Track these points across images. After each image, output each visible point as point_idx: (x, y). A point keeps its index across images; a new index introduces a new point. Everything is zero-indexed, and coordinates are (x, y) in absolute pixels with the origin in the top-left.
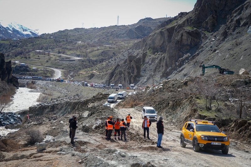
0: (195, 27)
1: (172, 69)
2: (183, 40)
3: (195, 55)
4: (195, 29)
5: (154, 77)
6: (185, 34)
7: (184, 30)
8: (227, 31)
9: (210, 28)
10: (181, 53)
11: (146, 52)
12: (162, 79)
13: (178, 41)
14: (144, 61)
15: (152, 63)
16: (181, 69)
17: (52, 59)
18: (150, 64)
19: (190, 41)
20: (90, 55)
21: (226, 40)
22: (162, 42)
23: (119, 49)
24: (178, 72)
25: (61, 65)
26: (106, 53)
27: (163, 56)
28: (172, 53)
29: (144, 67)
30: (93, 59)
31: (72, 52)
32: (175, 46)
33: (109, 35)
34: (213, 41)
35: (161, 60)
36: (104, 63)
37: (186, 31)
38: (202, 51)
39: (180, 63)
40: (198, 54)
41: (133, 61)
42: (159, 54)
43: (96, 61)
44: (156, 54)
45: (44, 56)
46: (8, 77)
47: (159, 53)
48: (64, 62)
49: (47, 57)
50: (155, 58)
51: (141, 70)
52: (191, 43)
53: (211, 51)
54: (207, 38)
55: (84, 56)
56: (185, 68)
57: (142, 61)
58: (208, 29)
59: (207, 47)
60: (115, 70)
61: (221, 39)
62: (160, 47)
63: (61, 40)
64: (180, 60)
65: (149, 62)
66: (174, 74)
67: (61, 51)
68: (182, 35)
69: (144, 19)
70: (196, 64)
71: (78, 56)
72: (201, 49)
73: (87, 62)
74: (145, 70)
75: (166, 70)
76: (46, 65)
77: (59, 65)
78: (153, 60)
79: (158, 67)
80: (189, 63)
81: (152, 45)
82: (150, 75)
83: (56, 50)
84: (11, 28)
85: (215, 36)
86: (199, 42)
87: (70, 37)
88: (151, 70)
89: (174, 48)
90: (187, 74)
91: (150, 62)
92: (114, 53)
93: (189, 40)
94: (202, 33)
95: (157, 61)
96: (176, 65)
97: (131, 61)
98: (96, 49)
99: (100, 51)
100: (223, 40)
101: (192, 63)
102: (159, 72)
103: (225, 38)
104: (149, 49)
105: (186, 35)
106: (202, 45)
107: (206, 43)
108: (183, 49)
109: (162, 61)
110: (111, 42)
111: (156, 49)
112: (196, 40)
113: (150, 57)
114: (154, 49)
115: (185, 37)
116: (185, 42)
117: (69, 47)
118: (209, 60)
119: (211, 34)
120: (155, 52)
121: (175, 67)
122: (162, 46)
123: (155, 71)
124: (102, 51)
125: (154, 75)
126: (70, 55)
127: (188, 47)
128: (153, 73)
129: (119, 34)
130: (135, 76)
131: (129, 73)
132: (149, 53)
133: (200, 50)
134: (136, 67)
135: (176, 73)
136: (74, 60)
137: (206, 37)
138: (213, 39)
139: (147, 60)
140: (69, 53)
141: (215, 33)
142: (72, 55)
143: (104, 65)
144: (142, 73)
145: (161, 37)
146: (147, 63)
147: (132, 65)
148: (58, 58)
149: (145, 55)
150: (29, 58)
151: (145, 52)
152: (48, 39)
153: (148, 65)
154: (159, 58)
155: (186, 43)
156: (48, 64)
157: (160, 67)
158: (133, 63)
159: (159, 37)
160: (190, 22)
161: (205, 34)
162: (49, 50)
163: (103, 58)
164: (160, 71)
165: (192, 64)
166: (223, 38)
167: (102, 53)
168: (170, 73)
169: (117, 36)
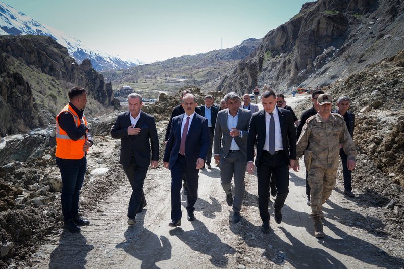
0: (336, 10)
1: (306, 72)
2: (320, 30)
3: (344, 48)
4: (338, 12)
5: (276, 86)
6: (323, 20)
7: (322, 14)
8: (396, 6)
9: (362, 8)
10: (318, 48)
11: (263, 56)
12: (290, 88)
13: (313, 32)
14: (261, 67)
15: (273, 69)
16: (322, 69)
17: (159, 82)
18: (270, 71)
19: (331, 30)
20: (195, 76)
21: (397, 19)
22: (284, 41)
23: (224, 68)
24: (318, 74)
25: (167, 88)
26: (211, 73)
27: (287, 57)
28: (305, 49)
29: (261, 75)
30: (198, 80)
31: (177, 74)
32: (309, 39)
33: (213, 57)
34: (371, 24)
35: (285, 63)
36: (210, 83)
37: (325, 16)
38: (355, 41)
39: (320, 62)
40: (349, 46)
41: (246, 68)
42: (281, 57)
43: (201, 82)
44: (277, 57)
45: (151, 79)
46: (109, 100)
47: (281, 55)
48: (169, 84)
49: (154, 81)
50: (277, 62)
51: (258, 79)
52: (333, 34)
53: (373, 38)
54: (359, 22)
55: (189, 77)
56: (329, 67)
57: (258, 67)
58: (359, 9)
59: (362, 34)
60: (222, 83)
61: (387, 19)
62: (281, 48)
63: (168, 65)
64: (318, 58)
65: (267, 68)
66: (312, 78)
67: (167, 74)
68: (319, 23)
69: (248, 40)
70: (349, 59)
71: (184, 77)
72: (353, 39)
73: (193, 83)
74: (263, 79)
75: (296, 74)
76: (152, 88)
77: (165, 88)
78: (274, 65)
79: (282, 73)
80: (336, 60)
81: (270, 46)
82: (271, 85)
83: (163, 74)
84: (129, 62)
85: (374, 18)
86: (346, 30)
87: (176, 62)
88: (271, 78)
89: (307, 42)
90: (336, 75)
91: (269, 68)
92: (219, 73)
93: (329, 29)
94: (350, 17)
95: (279, 66)
96: (312, 65)
97: (242, 69)
98: (201, 70)
99: (205, 72)
100: (392, 20)
101: (342, 58)
102: (283, 79)
103: (394, 16)
104: (266, 52)
105: (325, 21)
106: (353, 33)
107: (360, 29)
108: (321, 43)
109: (287, 65)
110: (215, 63)
111: (276, 51)
112: (340, 27)
113: (269, 62)
114: (272, 51)
115: (323, 26)
116: (323, 32)
117: (175, 70)
118: (373, 50)
119: (365, 16)
120: (276, 55)
121: (311, 68)
122: (284, 47)
123: (278, 78)
124: (207, 71)
125: (277, 84)
126: (175, 77)
127: (329, 40)
128: (275, 82)
129: (224, 56)
130: (250, 87)
131: (241, 84)
132: (267, 56)
133: (350, 41)
134: (251, 75)
135: (315, 77)
136: (180, 82)
137: (357, 21)
138: (371, 23)
139: (265, 65)
140: (174, 75)
141: (373, 13)
142: (177, 77)
143: (210, 85)
144: (259, 83)
145: (283, 33)
146: (266, 69)
147: (246, 74)
148: (163, 81)
149: (261, 60)
150: (137, 82)
151: (261, 56)
152: (157, 66)
153: (266, 71)
154: (282, 62)
155: (324, 34)
156: (155, 87)
157: (284, 73)
158: (246, 71)
159: (280, 34)
160: (329, 4)
161: (355, 18)
162: (156, 74)
163: (208, 78)
164: (286, 78)
165: (341, 60)
166: (392, 18)
167: (207, 73)
168: (305, 77)
169: (222, 58)
